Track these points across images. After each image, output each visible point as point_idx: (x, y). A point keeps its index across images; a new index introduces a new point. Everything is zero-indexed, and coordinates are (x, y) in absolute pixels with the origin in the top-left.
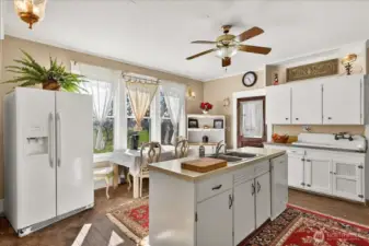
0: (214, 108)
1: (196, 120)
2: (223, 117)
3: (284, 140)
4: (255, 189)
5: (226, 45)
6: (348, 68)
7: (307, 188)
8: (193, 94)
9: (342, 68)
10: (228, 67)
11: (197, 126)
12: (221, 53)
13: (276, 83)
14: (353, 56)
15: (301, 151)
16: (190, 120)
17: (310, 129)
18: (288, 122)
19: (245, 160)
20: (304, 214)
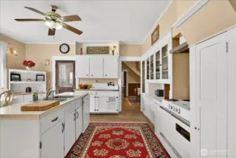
0: (36, 66)
1: (19, 75)
2: (45, 73)
3: (85, 87)
4: (76, 116)
5: (54, 20)
6: (113, 52)
7: (97, 112)
8: (15, 52)
9: (111, 52)
10: (52, 37)
11: (20, 80)
12: (50, 24)
13: (81, 54)
14: (115, 47)
15: (94, 92)
16: (12, 74)
17: (97, 81)
18: (87, 77)
19: (69, 100)
20: (98, 124)
